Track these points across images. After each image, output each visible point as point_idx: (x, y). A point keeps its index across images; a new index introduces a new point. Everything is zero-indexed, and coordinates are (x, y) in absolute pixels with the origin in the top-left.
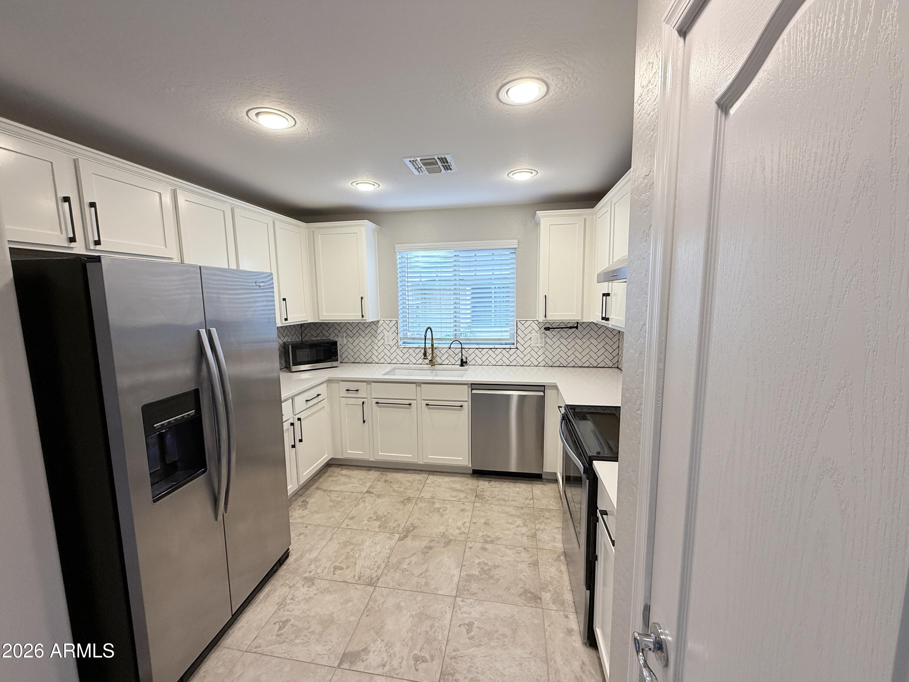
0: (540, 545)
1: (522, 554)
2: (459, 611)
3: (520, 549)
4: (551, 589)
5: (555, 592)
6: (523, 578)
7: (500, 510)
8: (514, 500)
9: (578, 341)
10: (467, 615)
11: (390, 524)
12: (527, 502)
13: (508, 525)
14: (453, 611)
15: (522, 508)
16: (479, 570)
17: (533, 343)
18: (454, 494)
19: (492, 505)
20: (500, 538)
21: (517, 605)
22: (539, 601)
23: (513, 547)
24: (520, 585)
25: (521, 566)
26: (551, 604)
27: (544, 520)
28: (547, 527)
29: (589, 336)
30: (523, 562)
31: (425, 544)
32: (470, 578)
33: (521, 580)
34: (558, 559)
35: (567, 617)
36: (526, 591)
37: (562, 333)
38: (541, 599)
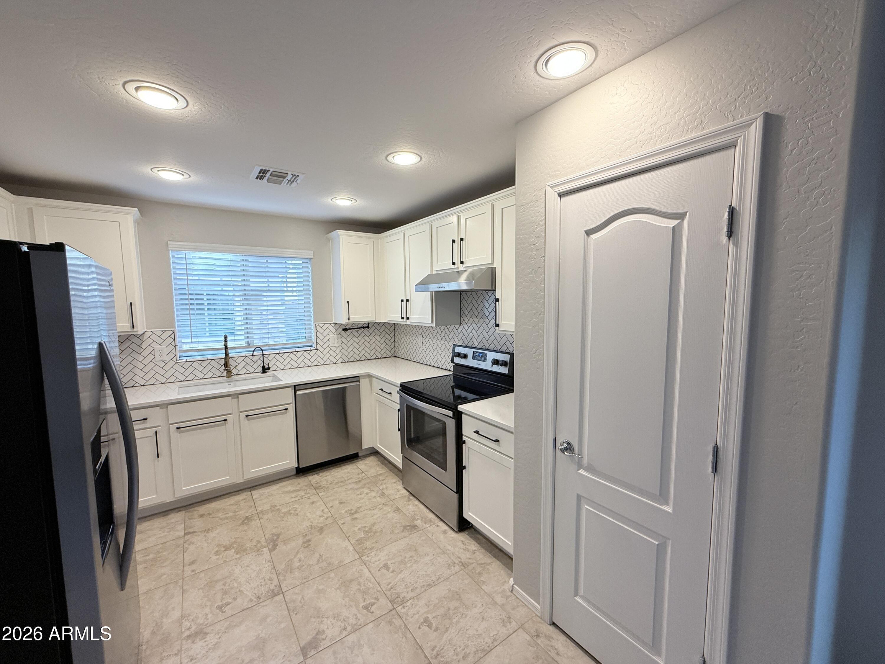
0: (392, 498)
1: (385, 508)
2: (370, 564)
3: (380, 506)
4: (418, 517)
5: (422, 518)
6: (396, 521)
7: (344, 489)
8: (349, 479)
9: (366, 338)
10: (378, 562)
11: (247, 545)
12: (360, 476)
13: (360, 496)
14: (366, 566)
15: (360, 481)
16: (362, 533)
17: (331, 343)
18: (293, 495)
19: (335, 489)
20: (361, 507)
21: (405, 537)
22: (416, 527)
23: (375, 508)
24: (398, 526)
25: (389, 516)
26: (425, 525)
27: (382, 482)
28: (388, 486)
29: (374, 333)
30: (389, 512)
31: (300, 541)
32: (360, 541)
33: (396, 523)
34: (409, 500)
35: (438, 526)
36: (405, 527)
37: (355, 333)
38: (416, 526)
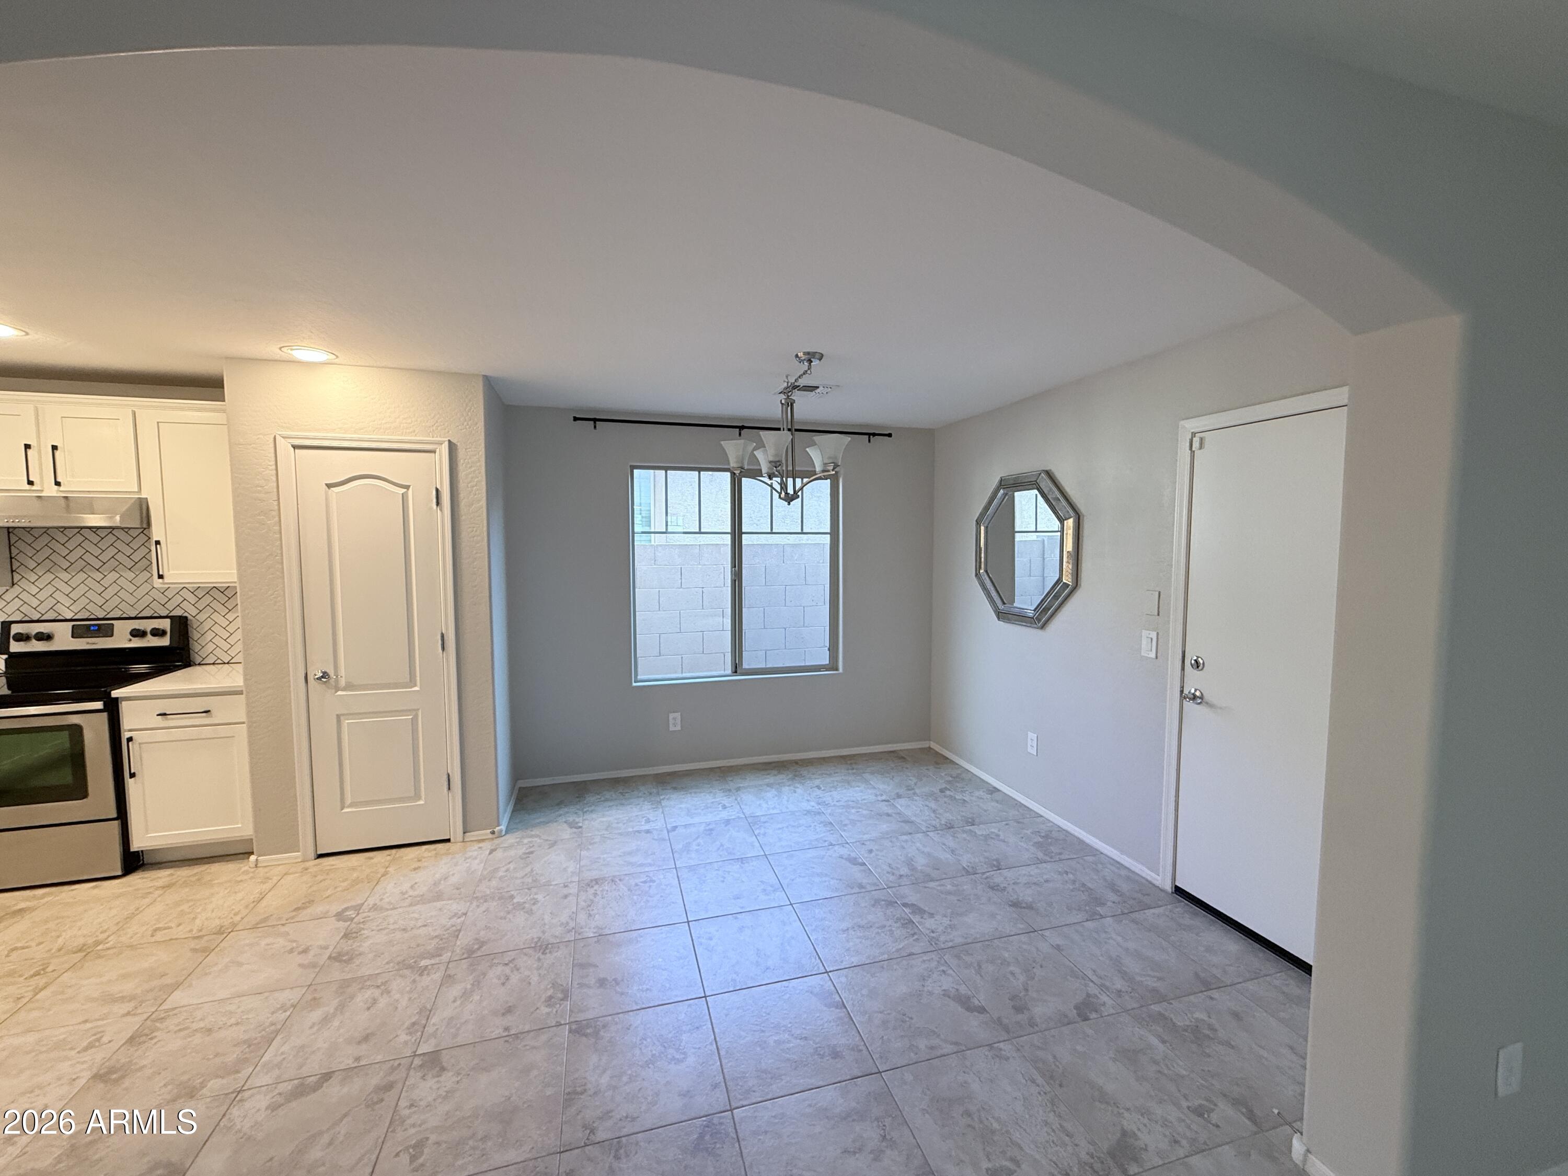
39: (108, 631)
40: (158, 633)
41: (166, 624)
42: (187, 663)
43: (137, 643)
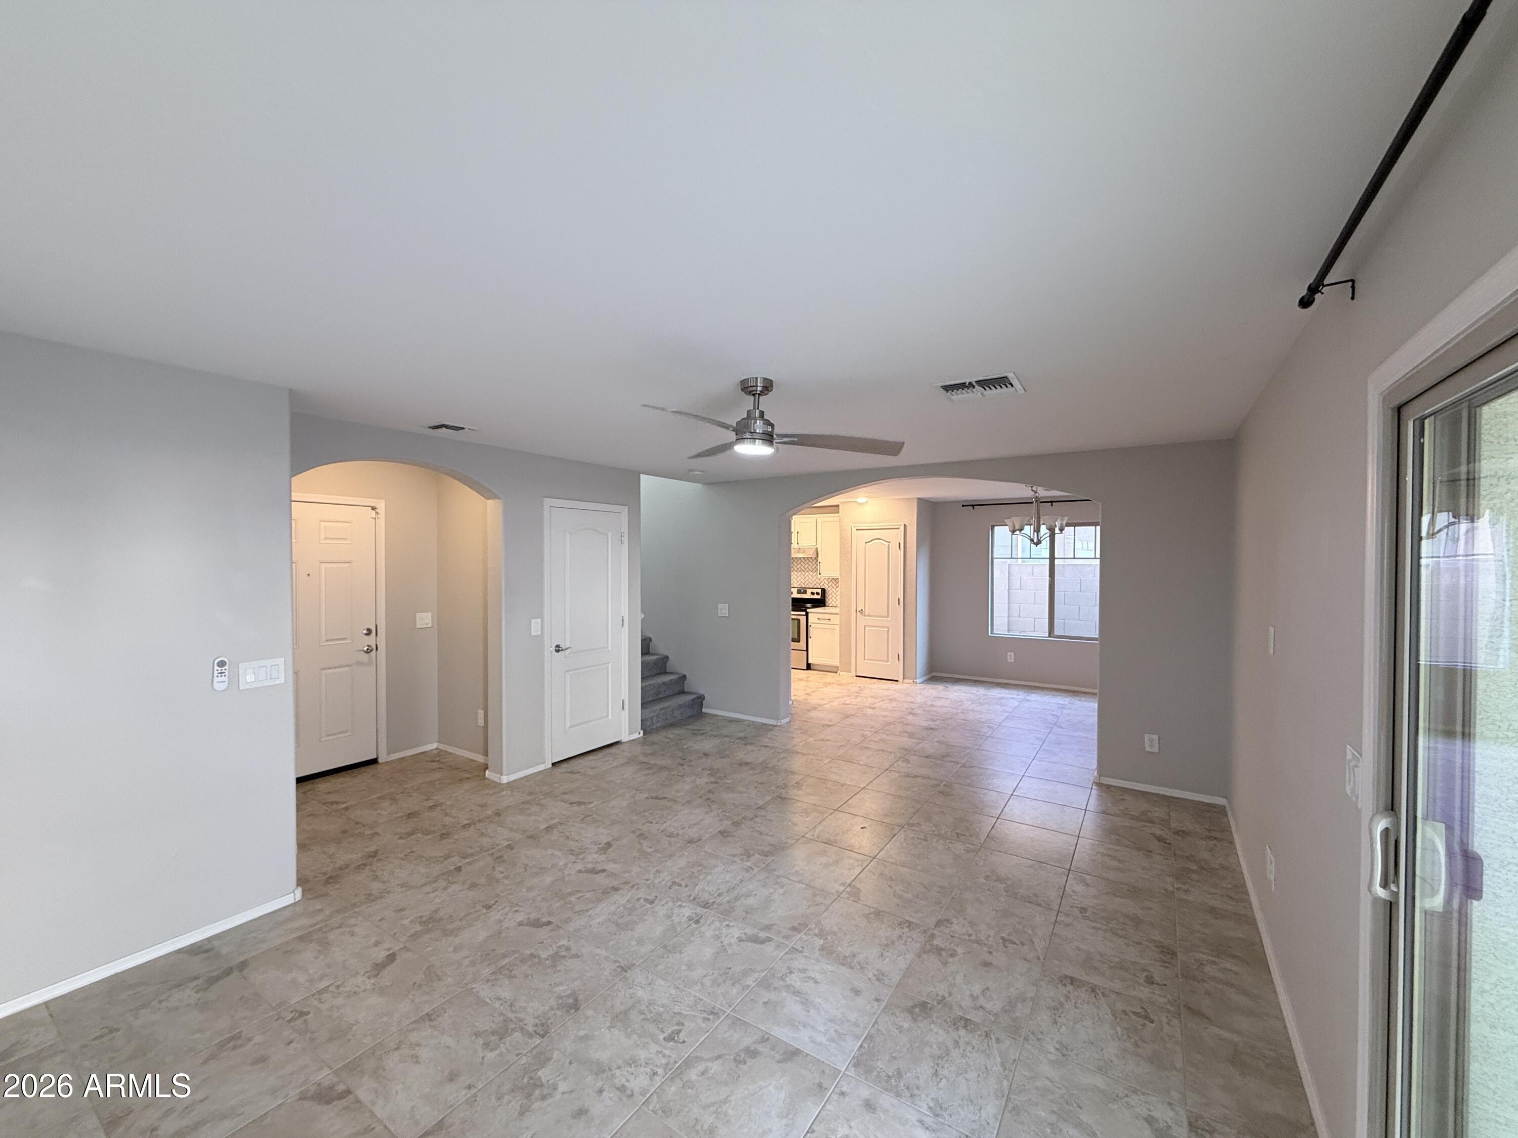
39: (805, 592)
40: (818, 594)
41: (819, 591)
42: (825, 606)
43: (812, 597)
